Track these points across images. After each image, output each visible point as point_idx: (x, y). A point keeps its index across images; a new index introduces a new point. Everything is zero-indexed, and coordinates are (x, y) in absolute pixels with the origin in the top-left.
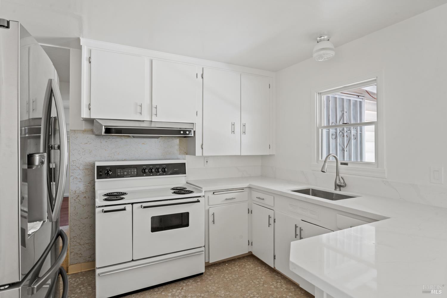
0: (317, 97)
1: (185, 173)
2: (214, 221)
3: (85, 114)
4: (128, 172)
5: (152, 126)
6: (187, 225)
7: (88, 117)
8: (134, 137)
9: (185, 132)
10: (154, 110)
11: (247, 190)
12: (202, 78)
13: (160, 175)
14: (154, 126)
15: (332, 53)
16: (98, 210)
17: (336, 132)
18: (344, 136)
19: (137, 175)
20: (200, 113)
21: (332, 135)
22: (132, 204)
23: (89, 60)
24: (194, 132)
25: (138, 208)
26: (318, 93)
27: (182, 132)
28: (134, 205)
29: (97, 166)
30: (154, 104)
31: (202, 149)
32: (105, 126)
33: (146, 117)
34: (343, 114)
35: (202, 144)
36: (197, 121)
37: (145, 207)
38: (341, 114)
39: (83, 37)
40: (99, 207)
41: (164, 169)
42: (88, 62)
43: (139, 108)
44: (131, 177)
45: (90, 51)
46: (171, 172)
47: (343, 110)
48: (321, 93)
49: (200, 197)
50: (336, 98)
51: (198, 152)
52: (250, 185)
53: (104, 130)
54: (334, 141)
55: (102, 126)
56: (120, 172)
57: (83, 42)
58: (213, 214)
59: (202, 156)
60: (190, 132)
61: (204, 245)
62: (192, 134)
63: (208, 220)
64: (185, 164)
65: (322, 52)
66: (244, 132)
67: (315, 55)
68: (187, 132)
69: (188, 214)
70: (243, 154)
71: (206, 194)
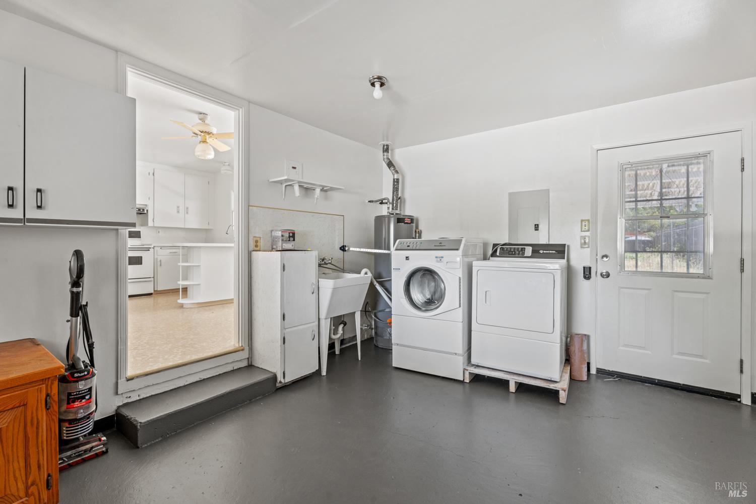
1: (140, 238)
2: (161, 265)
6: (141, 264)
9: (139, 210)
12: (154, 175)
20: (152, 199)
24: (147, 210)
31: (154, 222)
36: (150, 203)
49: (150, 248)
51: (150, 223)
58: (161, 261)
59: (154, 227)
60: (143, 210)
61: (153, 276)
62: (145, 212)
63: (157, 264)
64: (140, 232)
65: (226, 171)
66: (187, 213)
67: (222, 172)
68: (141, 210)
69: (141, 257)
70: (187, 226)
71: (155, 248)
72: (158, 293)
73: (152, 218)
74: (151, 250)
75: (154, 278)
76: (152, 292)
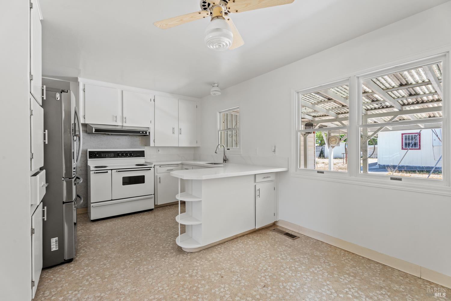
0: (218, 114)
1: (144, 156)
2: (160, 182)
3: (82, 121)
4: (108, 155)
5: (123, 128)
6: (144, 182)
7: (84, 123)
8: (112, 135)
9: (143, 132)
10: (124, 119)
11: (181, 165)
12: (154, 101)
13: (128, 157)
14: (124, 129)
15: (219, 93)
16: (91, 172)
17: (232, 134)
18: (237, 136)
19: (114, 157)
20: (153, 122)
21: (230, 135)
22: (112, 170)
23: (84, 90)
24: (149, 132)
25: (115, 172)
26: (219, 112)
27: (141, 132)
28: (113, 170)
29: (89, 151)
30: (124, 116)
31: (154, 142)
32: (94, 128)
33: (119, 123)
34: (237, 124)
35: (154, 140)
36: (151, 126)
37: (119, 171)
38: (235, 123)
39: (80, 77)
40: (93, 171)
41: (131, 154)
42: (83, 91)
43: (115, 118)
44: (110, 158)
45: (84, 85)
46: (135, 155)
47: (237, 121)
48: (220, 112)
49: (151, 167)
50: (232, 115)
51: (152, 144)
52: (182, 162)
53: (94, 130)
54: (231, 138)
55: (93, 128)
56: (104, 155)
57: (80, 80)
58: (160, 178)
59: (155, 147)
60: (146, 133)
61: (153, 193)
62: (148, 134)
63: (157, 181)
64: (144, 151)
65: (214, 92)
66: (180, 133)
67: (211, 93)
68: (144, 132)
69: (144, 176)
70: (180, 146)
71: (155, 166)
72: (158, 207)
73: (153, 140)
74: (152, 169)
75: (154, 194)
76: (153, 207)
